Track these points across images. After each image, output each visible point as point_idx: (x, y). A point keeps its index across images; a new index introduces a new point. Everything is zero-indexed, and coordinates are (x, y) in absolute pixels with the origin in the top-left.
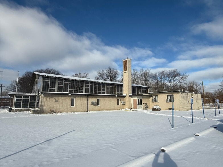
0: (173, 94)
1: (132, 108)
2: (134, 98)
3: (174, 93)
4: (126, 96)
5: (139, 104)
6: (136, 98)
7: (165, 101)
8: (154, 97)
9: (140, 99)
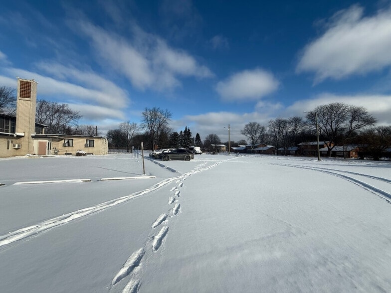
0: (93, 139)
1: (34, 154)
2: (41, 141)
4: (23, 136)
5: (48, 149)
6: (46, 141)
7: (84, 146)
8: (66, 141)
9: (50, 142)
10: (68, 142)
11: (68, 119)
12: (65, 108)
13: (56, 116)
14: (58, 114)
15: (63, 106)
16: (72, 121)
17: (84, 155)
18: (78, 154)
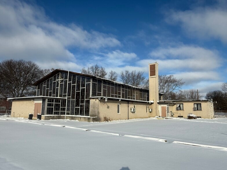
0: (200, 103)
1: (160, 116)
2: (162, 106)
3: (202, 102)
4: (153, 103)
5: (167, 112)
6: (166, 106)
7: (192, 110)
8: (178, 105)
9: (168, 107)
10: (180, 106)
11: (174, 87)
12: (172, 78)
13: (166, 85)
14: (167, 84)
15: (170, 77)
16: (177, 88)
17: (195, 118)
18: (190, 118)
